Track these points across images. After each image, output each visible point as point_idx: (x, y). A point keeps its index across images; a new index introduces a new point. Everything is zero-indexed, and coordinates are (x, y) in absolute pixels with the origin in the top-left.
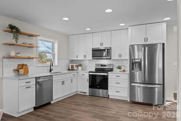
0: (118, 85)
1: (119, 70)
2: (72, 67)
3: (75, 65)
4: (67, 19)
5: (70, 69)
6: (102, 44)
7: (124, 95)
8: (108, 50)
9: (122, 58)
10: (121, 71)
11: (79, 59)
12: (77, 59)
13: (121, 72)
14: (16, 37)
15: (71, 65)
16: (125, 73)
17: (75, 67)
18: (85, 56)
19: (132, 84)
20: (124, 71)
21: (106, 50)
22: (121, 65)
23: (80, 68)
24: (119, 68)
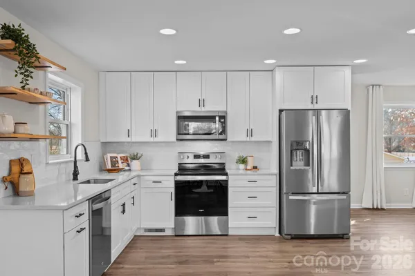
0: (252, 202)
1: (242, 166)
2: (114, 162)
3: (119, 156)
4: (172, 32)
5: (109, 166)
6: (202, 103)
7: (268, 223)
8: (221, 117)
9: (253, 139)
10: (249, 167)
11: (134, 140)
12: (129, 140)
13: (249, 172)
14: (27, 71)
15: (109, 155)
16: (259, 172)
17: (120, 161)
18: (154, 133)
19: (291, 197)
20: (255, 168)
21: (217, 118)
22: (245, 156)
23: (135, 165)
24: (243, 161)
